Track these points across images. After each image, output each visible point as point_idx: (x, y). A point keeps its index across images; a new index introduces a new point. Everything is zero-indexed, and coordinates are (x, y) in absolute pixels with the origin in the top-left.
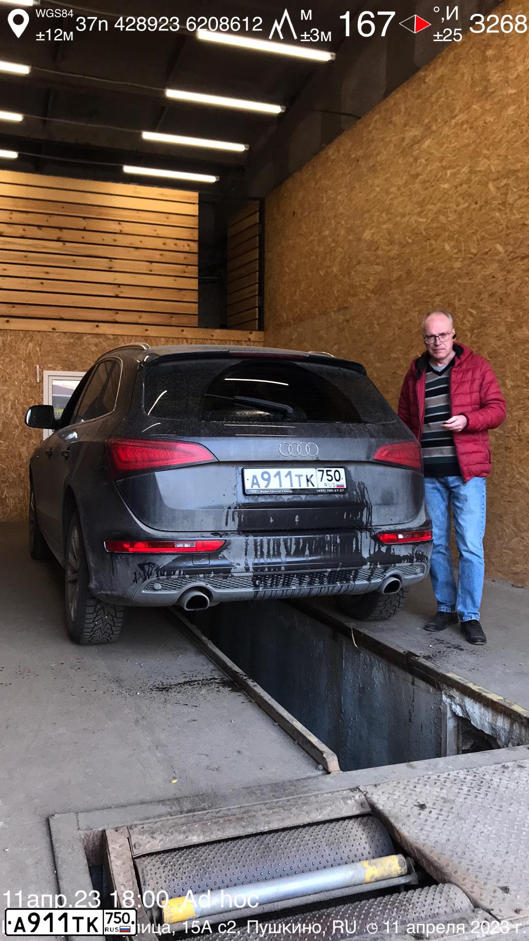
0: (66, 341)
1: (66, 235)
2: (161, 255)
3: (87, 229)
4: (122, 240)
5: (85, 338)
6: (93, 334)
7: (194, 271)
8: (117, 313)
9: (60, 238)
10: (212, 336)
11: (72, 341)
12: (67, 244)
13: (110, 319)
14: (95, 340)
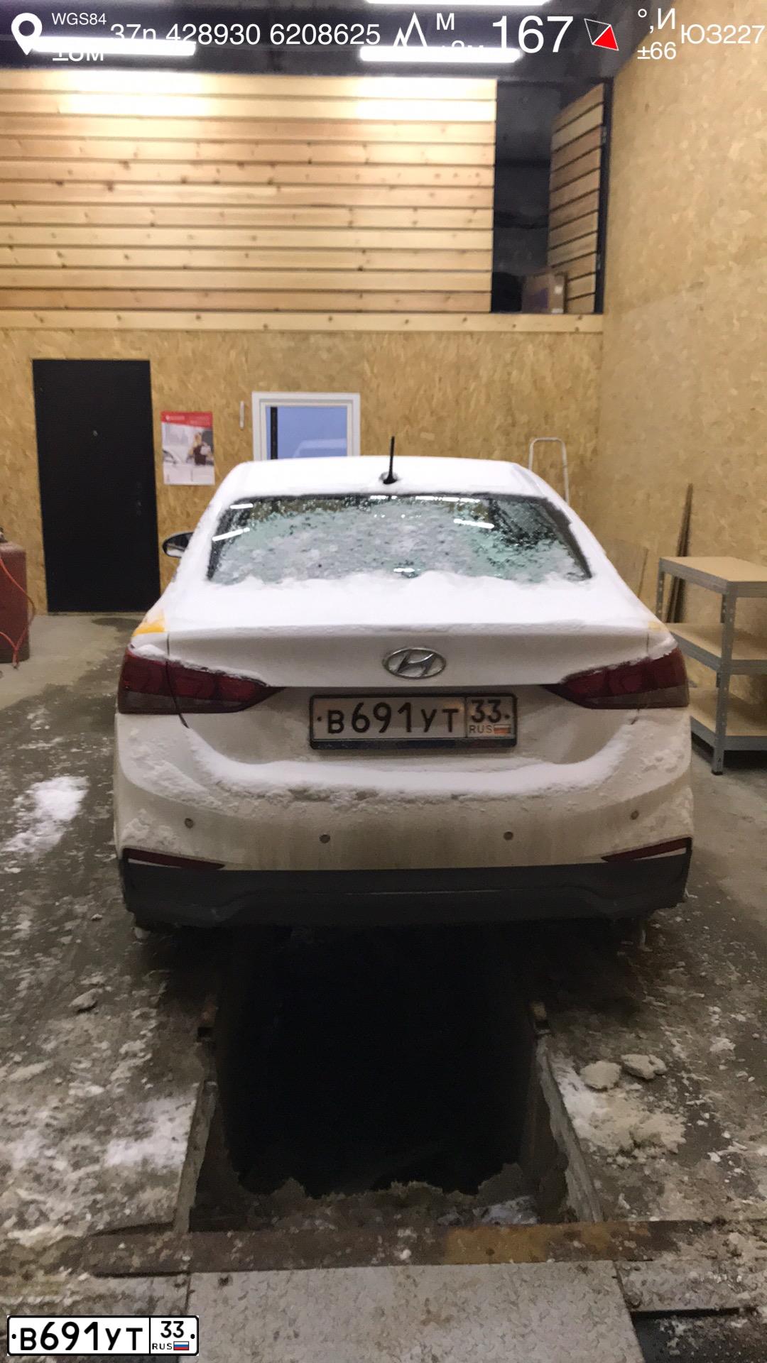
0: (284, 344)
1: (280, 173)
2: (432, 195)
3: (314, 160)
4: (369, 175)
5: (312, 339)
6: (324, 332)
7: (487, 218)
8: (361, 296)
9: (272, 179)
11: (292, 344)
12: (285, 189)
13: (350, 306)
14: (327, 342)
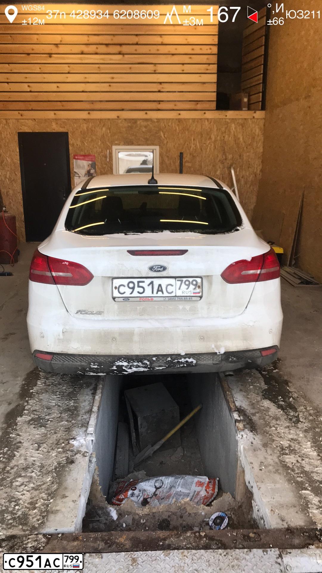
0: (126, 125)
1: (125, 49)
2: (190, 58)
3: (139, 43)
4: (163, 49)
5: (138, 122)
6: (144, 119)
7: (214, 68)
8: (160, 103)
9: (121, 51)
10: (226, 116)
11: (130, 125)
12: (126, 56)
13: (154, 108)
14: (145, 123)
